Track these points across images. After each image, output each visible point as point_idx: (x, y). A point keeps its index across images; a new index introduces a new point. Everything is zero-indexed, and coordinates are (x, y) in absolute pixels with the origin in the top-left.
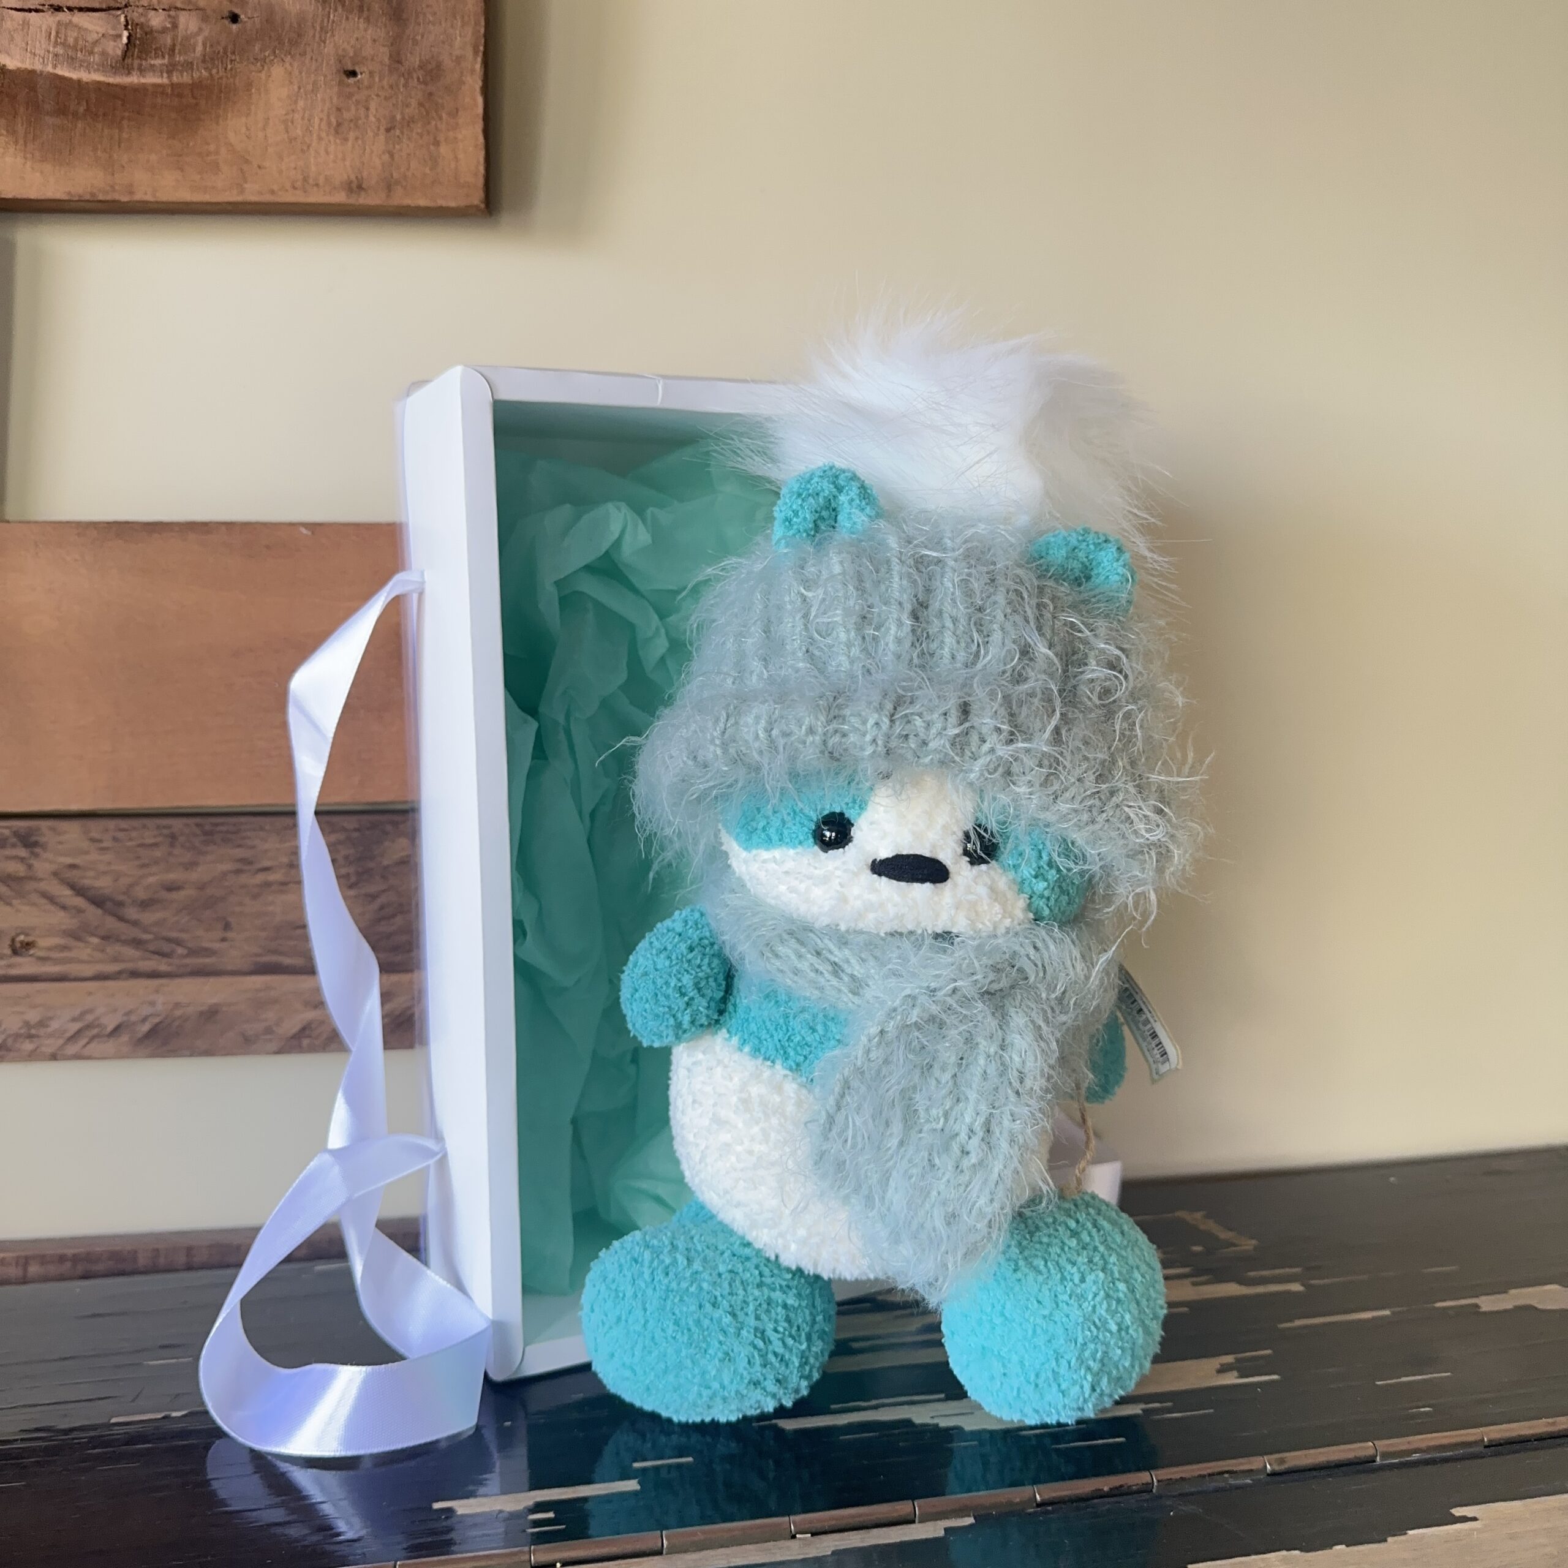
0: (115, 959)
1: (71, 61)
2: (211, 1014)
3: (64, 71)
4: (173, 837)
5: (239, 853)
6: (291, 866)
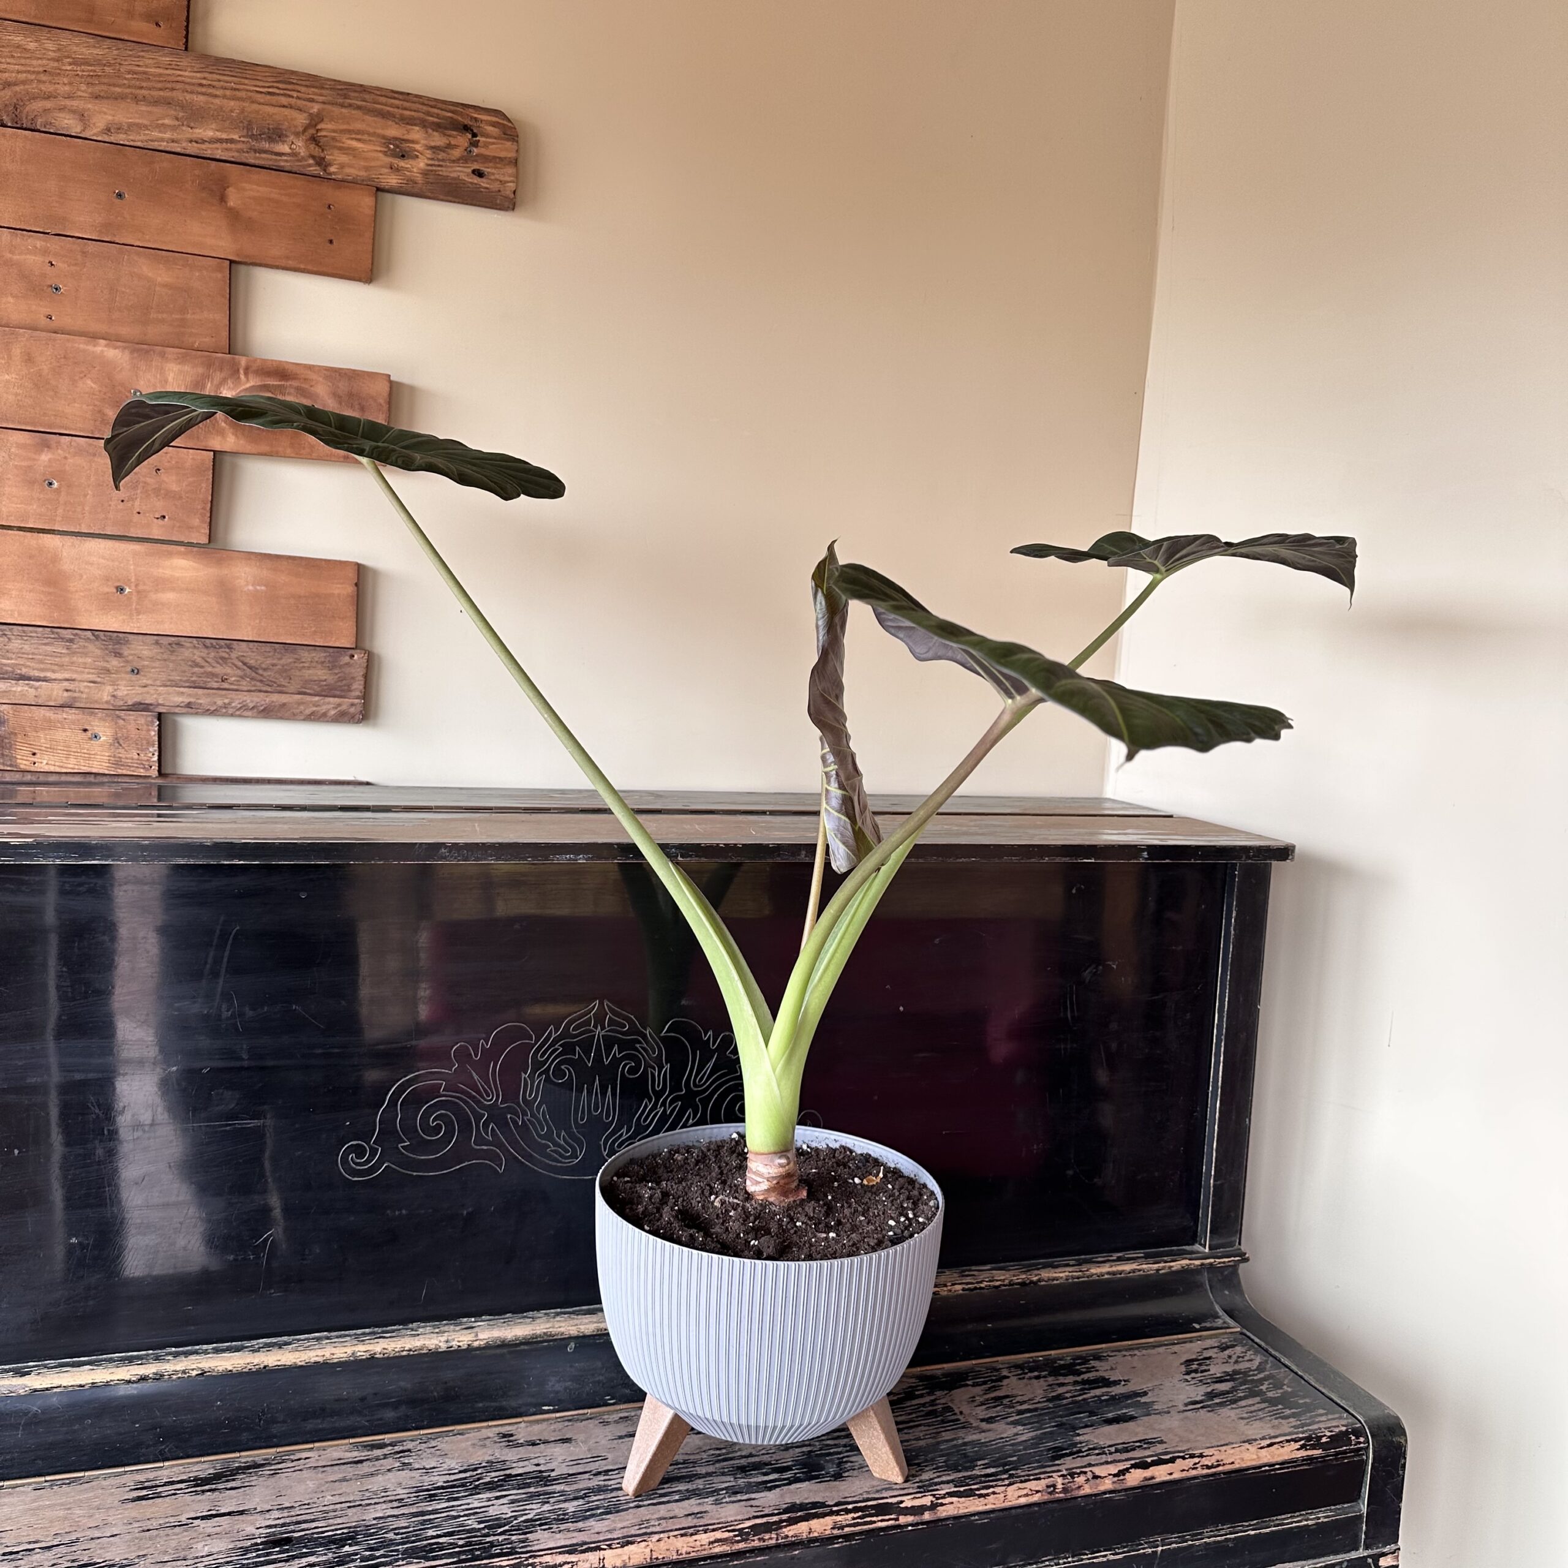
0: (254, 686)
2: (283, 706)
4: (275, 650)
5: (296, 656)
6: (311, 662)
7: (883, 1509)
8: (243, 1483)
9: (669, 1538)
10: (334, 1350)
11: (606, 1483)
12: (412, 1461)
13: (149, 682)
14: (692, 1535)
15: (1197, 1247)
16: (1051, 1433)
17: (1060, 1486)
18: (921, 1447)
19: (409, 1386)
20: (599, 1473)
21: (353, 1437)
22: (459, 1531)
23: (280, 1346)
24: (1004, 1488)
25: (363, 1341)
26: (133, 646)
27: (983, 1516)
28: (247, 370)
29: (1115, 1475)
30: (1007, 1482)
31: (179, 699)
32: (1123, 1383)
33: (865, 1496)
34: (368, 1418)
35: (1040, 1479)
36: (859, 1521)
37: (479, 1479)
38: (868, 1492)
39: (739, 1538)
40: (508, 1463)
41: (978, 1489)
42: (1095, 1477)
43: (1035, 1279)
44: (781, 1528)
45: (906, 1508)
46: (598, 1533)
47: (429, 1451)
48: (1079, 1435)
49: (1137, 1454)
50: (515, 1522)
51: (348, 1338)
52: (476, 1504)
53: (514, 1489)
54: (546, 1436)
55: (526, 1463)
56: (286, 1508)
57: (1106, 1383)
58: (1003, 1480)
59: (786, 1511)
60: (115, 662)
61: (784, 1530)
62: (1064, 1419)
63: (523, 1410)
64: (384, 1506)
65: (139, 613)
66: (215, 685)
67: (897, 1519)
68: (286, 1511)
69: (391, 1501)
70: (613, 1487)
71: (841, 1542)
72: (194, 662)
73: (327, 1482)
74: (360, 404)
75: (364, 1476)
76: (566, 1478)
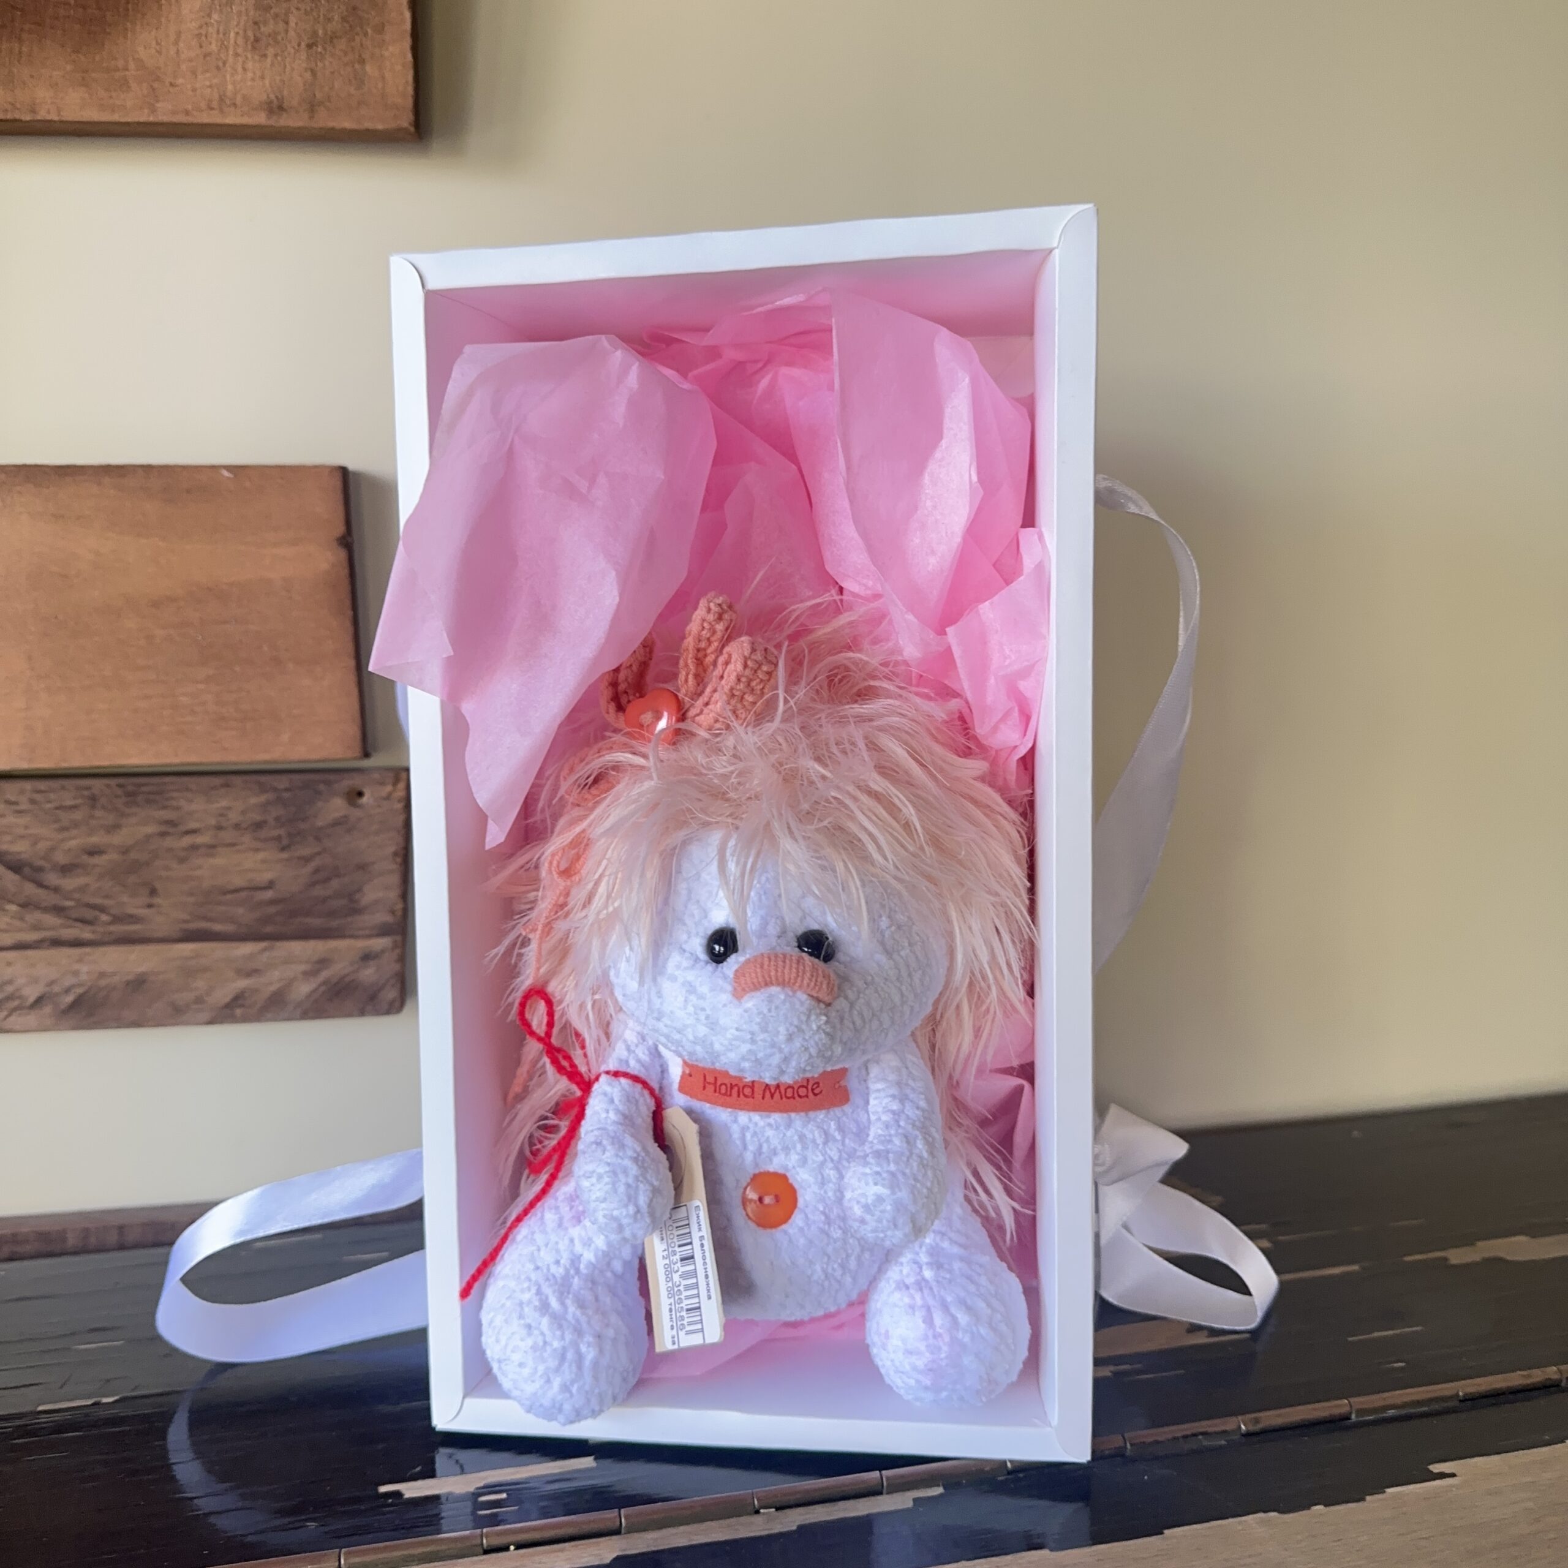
0: (36, 928)
2: (139, 983)
4: (93, 799)
5: (164, 814)
6: (219, 828)
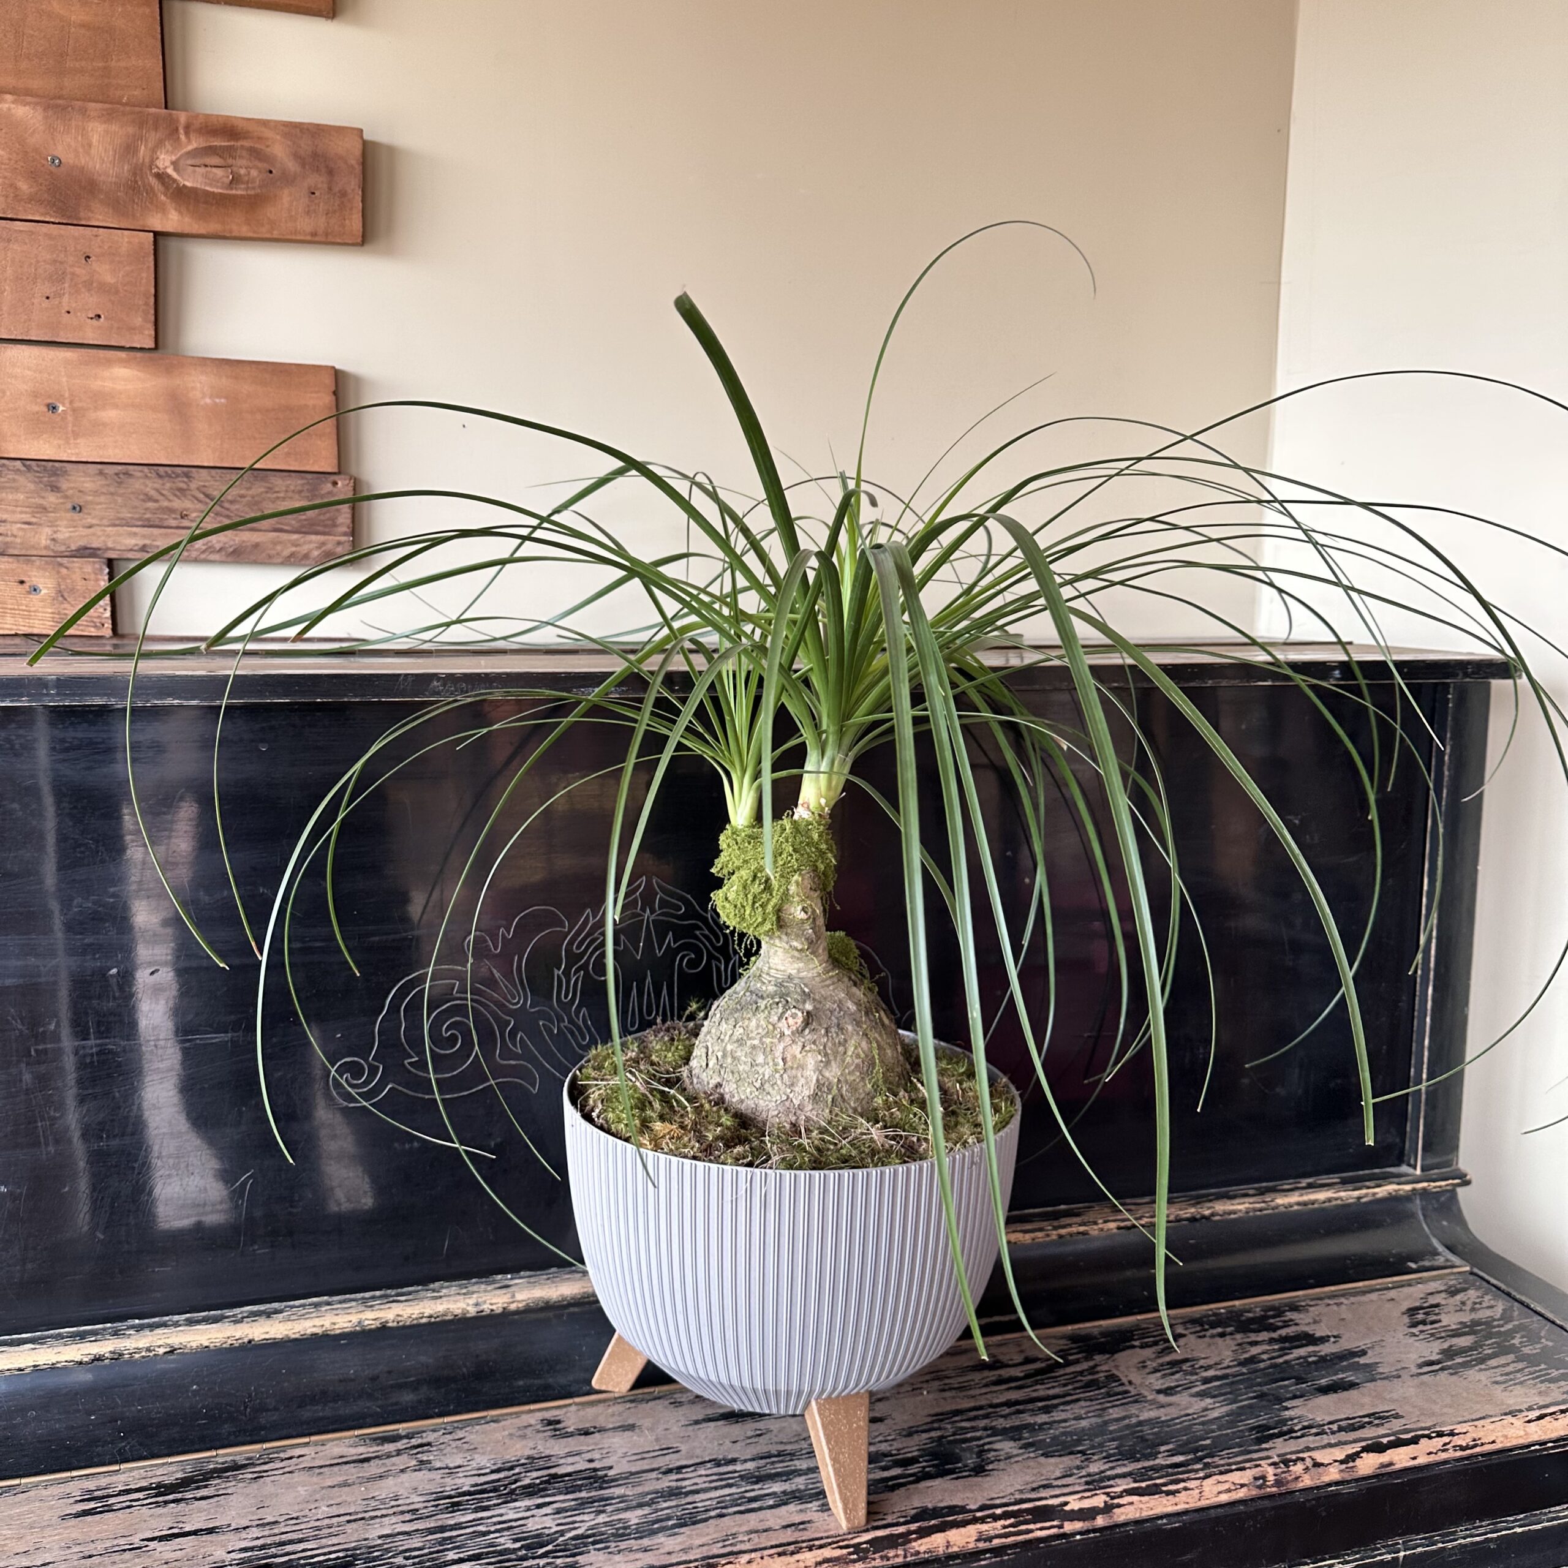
1: (211, 185)
2: (256, 546)
3: (208, 188)
5: (269, 484)
6: (287, 491)
7: (1042, 1514)
8: (218, 1490)
9: (762, 1558)
10: (336, 1319)
11: (679, 1484)
12: (431, 1458)
13: (94, 522)
14: (793, 1553)
15: (1404, 1169)
16: (1250, 1406)
17: (1271, 1478)
18: (1083, 1429)
19: (431, 1361)
20: (669, 1471)
21: (361, 1427)
22: (488, 1553)
23: (268, 1315)
24: (1198, 1482)
25: (372, 1306)
26: (73, 478)
27: (1173, 1519)
28: (187, 128)
29: (1342, 1462)
30: (1201, 1474)
31: (131, 542)
32: (1332, 1339)
33: (1018, 1496)
34: (380, 1403)
35: (1243, 1469)
36: (1012, 1529)
37: (516, 1481)
38: (1021, 1491)
39: (855, 1556)
40: (553, 1459)
41: (1165, 1485)
42: (1317, 1465)
43: (1207, 1213)
44: (910, 1541)
45: (1072, 1511)
46: (669, 1553)
47: (454, 1444)
48: (1287, 1409)
49: (1369, 1433)
50: (561, 1539)
51: (353, 1304)
52: (512, 1515)
53: (561, 1493)
54: (601, 1422)
55: (577, 1458)
56: (268, 1524)
57: (1311, 1340)
58: (1196, 1471)
59: (914, 1519)
60: (52, 499)
61: (914, 1544)
62: (1265, 1388)
63: (573, 1389)
64: (394, 1519)
65: (76, 435)
66: (173, 523)
67: (1061, 1527)
68: (268, 1527)
69: (402, 1513)
70: (688, 1489)
71: (990, 1558)
72: (146, 495)
73: (323, 1488)
74: (327, 167)
75: (369, 1479)
76: (627, 1478)
